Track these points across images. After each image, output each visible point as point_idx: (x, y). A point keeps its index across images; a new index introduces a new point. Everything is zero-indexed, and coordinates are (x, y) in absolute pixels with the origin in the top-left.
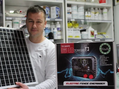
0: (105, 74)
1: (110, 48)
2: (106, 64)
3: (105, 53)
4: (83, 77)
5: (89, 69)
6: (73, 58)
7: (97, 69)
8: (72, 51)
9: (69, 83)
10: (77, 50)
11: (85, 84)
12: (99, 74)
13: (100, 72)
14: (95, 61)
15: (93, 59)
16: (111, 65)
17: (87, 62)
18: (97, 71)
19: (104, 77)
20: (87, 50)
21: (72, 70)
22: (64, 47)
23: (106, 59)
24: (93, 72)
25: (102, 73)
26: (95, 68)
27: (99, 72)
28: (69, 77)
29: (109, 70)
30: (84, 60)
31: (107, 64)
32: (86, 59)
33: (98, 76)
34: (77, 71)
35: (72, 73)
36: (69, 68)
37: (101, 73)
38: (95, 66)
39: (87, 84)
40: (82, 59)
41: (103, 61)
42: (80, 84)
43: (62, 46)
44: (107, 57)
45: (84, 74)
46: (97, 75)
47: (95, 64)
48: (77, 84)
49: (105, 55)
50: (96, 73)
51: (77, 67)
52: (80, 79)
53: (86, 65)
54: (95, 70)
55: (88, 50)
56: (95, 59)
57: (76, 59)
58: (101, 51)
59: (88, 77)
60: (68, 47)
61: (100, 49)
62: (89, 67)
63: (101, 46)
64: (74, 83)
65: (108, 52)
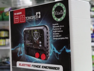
0: (59, 53)
1: (65, 11)
2: (60, 37)
3: (59, 20)
4: (35, 57)
5: (40, 46)
6: (25, 29)
7: (49, 44)
8: (23, 20)
9: (22, 65)
10: (28, 18)
11: (37, 66)
12: (53, 53)
13: (54, 49)
14: (47, 33)
15: (45, 30)
16: (67, 38)
17: (38, 34)
18: (50, 48)
19: (58, 59)
20: (38, 17)
21: (24, 47)
22: (17, 15)
23: (60, 29)
24: (45, 50)
25: (56, 51)
26: (48, 44)
27: (52, 51)
28: (22, 56)
29: (65, 47)
30: (36, 32)
31: (62, 37)
32: (38, 30)
33: (51, 56)
34: (29, 47)
35: (24, 50)
36: (21, 43)
37: (54, 52)
38: (48, 40)
39: (39, 67)
40: (34, 30)
41: (57, 33)
42: (32, 66)
43: (15, 14)
44: (62, 26)
45: (35, 53)
46: (50, 54)
47: (48, 37)
48: (29, 65)
49: (58, 22)
50: (49, 51)
51: (29, 41)
52: (32, 59)
53: (38, 39)
54: (48, 47)
55: (40, 17)
56: (47, 30)
57: (27, 30)
58: (54, 16)
59: (40, 58)
60: (20, 15)
61: (53, 13)
62: (40, 43)
63: (54, 9)
64: (26, 65)
65: (62, 18)
